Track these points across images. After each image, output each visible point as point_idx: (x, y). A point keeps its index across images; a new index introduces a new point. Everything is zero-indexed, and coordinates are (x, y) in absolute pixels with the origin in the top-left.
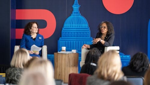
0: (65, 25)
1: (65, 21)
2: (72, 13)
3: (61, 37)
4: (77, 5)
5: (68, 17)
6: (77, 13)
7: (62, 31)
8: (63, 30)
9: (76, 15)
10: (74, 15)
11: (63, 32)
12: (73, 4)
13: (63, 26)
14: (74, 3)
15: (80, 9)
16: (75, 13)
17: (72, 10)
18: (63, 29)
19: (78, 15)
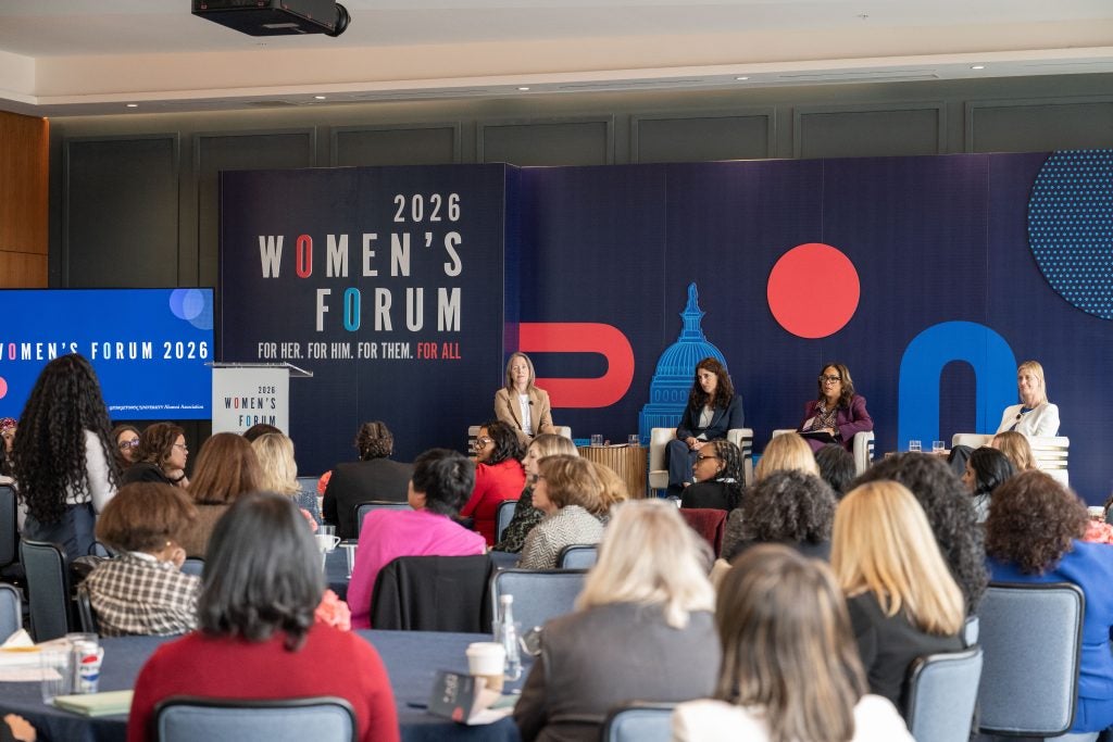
0: (660, 368)
1: (659, 357)
2: (679, 334)
3: (649, 402)
4: (694, 310)
5: (668, 346)
6: (695, 334)
7: (653, 386)
8: (656, 384)
9: (693, 341)
10: (688, 340)
11: (655, 389)
12: (683, 310)
13: (654, 373)
14: (686, 306)
15: (704, 323)
16: (688, 334)
17: (681, 324)
18: (655, 381)
19: (697, 341)
